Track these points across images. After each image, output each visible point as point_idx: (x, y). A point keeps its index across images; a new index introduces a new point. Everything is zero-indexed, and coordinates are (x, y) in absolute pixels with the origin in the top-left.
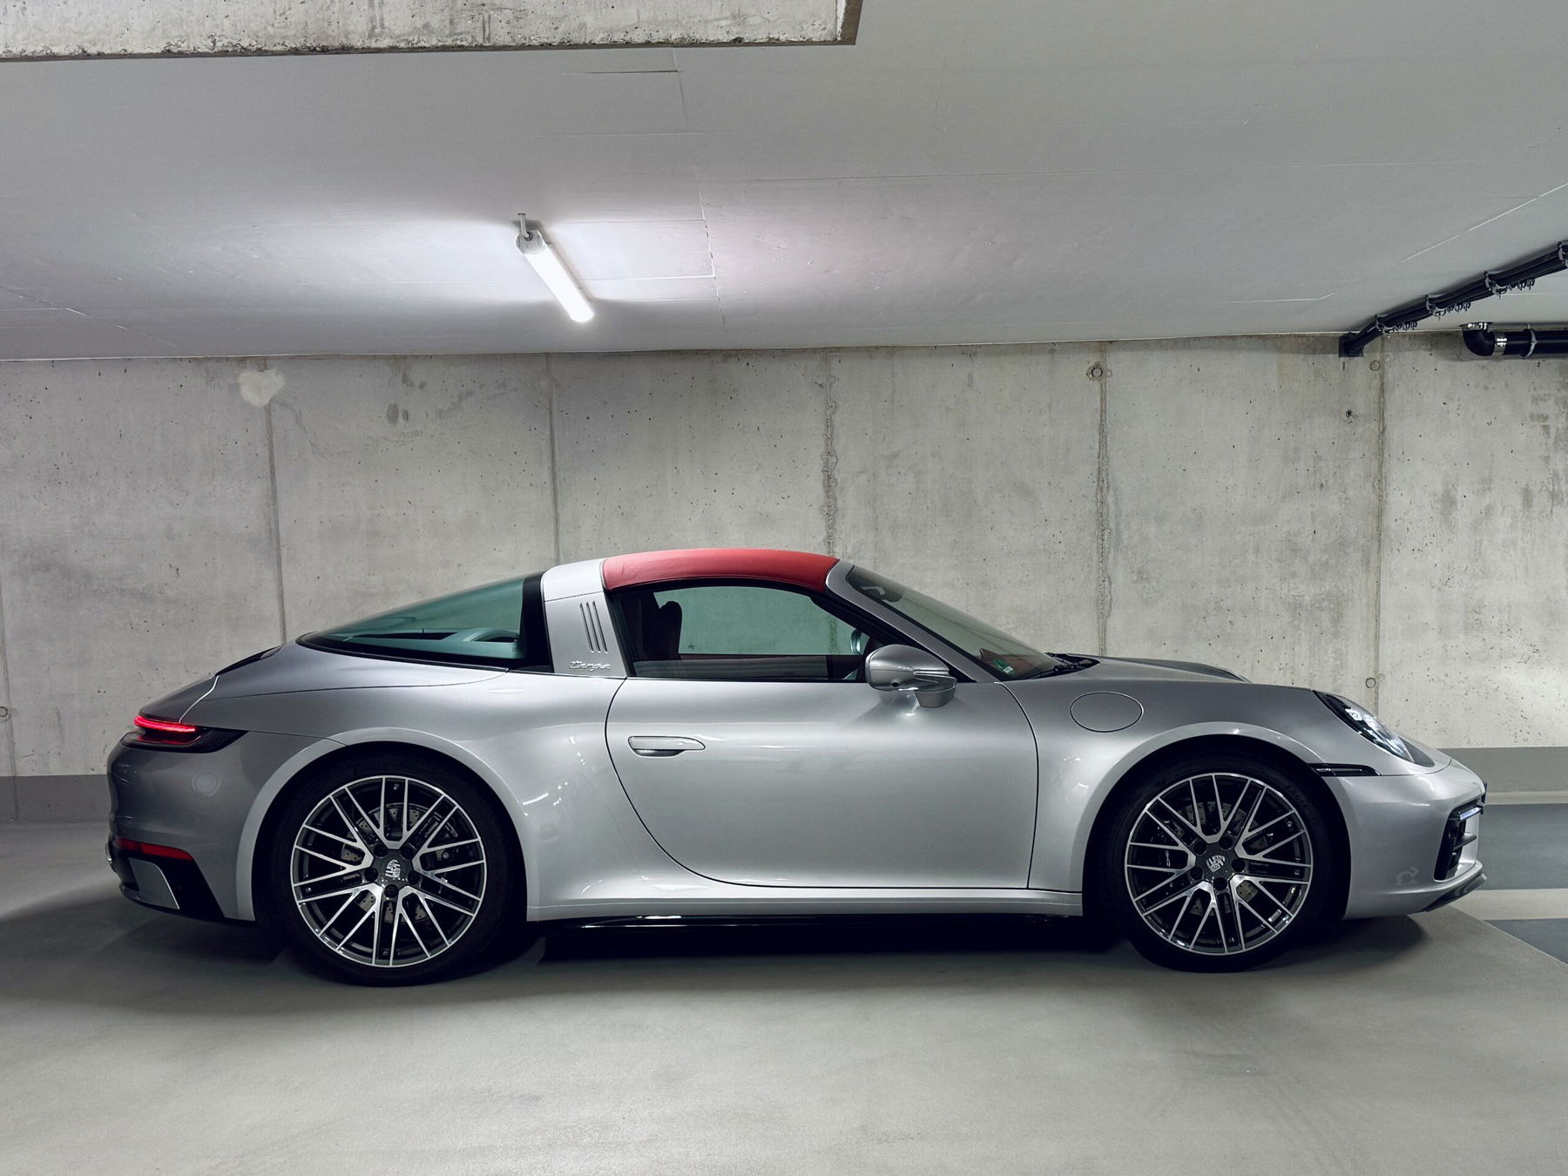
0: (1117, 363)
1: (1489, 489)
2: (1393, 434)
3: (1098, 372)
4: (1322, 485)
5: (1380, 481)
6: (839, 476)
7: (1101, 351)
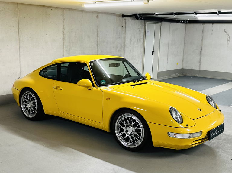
0: (100, 15)
1: (134, 39)
2: (126, 30)
3: (97, 17)
4: (120, 38)
5: (125, 37)
6: (65, 33)
7: (98, 14)
